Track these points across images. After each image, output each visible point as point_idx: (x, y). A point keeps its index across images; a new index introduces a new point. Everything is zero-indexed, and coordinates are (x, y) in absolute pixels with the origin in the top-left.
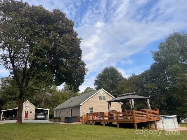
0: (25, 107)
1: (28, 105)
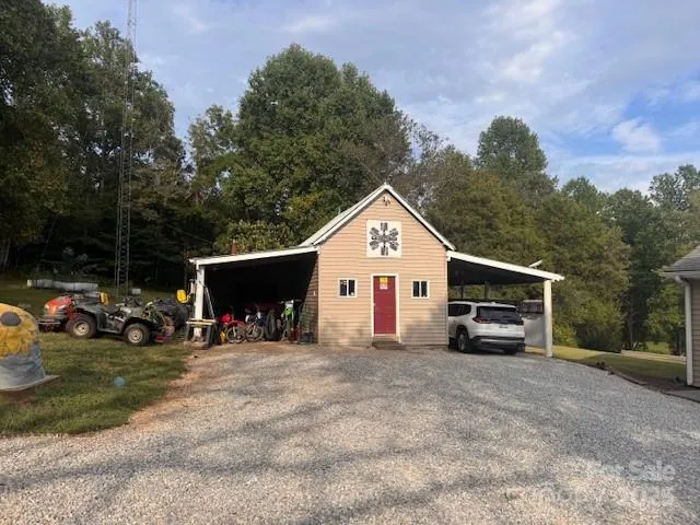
0: (369, 239)
1: (391, 226)
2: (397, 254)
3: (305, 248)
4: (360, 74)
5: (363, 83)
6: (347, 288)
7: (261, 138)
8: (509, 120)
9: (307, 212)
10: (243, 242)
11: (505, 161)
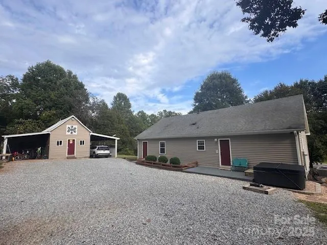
0: (67, 130)
1: (74, 127)
2: (76, 133)
3: (45, 132)
4: (74, 74)
5: (75, 77)
6: (60, 143)
7: (32, 89)
8: (122, 94)
9: (50, 117)
10: (21, 128)
11: (120, 105)
